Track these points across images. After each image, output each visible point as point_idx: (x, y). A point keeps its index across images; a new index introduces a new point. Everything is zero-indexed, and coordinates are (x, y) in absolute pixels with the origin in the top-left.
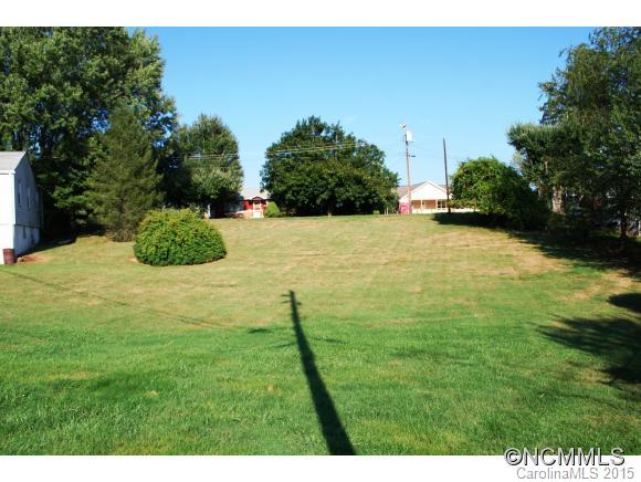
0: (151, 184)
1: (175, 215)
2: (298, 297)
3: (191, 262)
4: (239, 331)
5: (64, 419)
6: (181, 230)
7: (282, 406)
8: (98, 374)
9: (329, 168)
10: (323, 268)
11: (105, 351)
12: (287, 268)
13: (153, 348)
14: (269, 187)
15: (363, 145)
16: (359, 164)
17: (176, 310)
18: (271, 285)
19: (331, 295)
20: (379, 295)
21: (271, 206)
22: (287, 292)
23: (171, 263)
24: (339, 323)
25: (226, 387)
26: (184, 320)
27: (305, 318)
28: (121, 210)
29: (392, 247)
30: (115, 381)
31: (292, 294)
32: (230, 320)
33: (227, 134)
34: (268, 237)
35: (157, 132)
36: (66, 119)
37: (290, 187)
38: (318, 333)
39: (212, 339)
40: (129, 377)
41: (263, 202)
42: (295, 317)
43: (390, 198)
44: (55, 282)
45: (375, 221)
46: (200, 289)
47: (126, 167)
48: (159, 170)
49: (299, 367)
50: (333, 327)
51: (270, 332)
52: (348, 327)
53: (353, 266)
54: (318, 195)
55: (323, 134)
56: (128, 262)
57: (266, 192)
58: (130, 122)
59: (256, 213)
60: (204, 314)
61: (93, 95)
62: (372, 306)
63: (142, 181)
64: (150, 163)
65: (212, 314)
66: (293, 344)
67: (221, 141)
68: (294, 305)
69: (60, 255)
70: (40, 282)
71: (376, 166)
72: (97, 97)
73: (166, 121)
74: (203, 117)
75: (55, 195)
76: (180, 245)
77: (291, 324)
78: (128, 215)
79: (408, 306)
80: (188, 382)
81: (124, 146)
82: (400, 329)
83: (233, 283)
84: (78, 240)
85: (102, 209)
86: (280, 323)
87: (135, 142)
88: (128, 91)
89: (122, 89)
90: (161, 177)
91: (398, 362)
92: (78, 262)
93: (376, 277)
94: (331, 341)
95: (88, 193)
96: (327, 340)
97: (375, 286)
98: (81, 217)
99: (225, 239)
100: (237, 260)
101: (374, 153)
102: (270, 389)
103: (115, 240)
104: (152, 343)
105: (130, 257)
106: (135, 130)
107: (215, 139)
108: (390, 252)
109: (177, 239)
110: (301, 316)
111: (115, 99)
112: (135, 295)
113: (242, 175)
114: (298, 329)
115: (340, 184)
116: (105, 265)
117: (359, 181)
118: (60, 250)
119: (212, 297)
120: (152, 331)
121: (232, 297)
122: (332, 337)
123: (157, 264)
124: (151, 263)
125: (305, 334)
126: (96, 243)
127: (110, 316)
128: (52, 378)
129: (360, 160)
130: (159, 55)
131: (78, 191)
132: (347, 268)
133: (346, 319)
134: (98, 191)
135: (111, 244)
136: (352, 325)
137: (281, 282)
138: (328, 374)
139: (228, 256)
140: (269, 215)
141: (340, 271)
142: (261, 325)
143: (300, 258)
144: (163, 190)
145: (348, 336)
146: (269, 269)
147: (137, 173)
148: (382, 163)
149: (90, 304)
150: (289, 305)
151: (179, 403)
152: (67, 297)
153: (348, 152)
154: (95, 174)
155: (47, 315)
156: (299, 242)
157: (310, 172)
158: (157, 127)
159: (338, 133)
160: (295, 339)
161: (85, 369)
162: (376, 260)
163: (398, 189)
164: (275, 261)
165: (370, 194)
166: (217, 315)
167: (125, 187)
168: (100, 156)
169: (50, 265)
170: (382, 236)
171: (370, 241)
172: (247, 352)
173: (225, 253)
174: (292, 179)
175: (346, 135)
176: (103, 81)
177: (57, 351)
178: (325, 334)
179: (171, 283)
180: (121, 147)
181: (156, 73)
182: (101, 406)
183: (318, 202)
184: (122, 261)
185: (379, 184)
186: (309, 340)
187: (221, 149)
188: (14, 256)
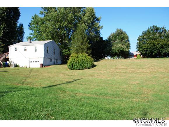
3: (79, 69)
9: (158, 42)
21: (138, 56)
23: (74, 69)
33: (125, 34)
54: (153, 52)
55: (159, 31)
64: (86, 42)
67: (122, 36)
74: (117, 29)
107: (121, 36)
147: (82, 44)
157: (150, 44)
159: (164, 30)
174: (144, 46)
183: (153, 54)
187: (123, 39)
188: (42, 65)
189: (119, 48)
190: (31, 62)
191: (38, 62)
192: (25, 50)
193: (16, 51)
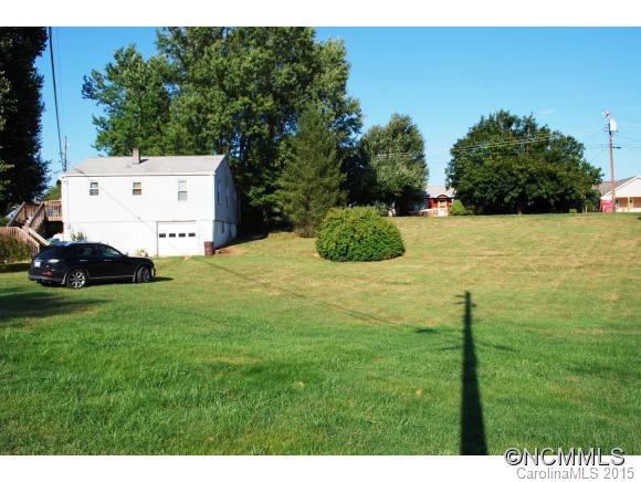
0: (335, 183)
1: (356, 212)
2: (474, 299)
3: (369, 259)
4: (405, 329)
5: (211, 400)
6: (360, 227)
7: (424, 413)
8: (255, 360)
9: (520, 164)
10: (505, 269)
11: (271, 339)
12: (466, 268)
13: (315, 340)
14: (454, 185)
15: (558, 138)
16: (554, 158)
17: (348, 305)
18: (448, 285)
19: (511, 299)
20: (566, 302)
21: (457, 204)
22: (462, 293)
23: (350, 259)
24: (513, 329)
25: (373, 386)
26: (353, 314)
27: (478, 321)
28: (308, 208)
29: (588, 249)
30: (267, 368)
31: (468, 295)
32: (399, 318)
33: (415, 133)
34: (449, 235)
35: (343, 134)
36: (259, 126)
37: (476, 185)
38: (489, 338)
39: (376, 336)
40: (282, 366)
41: (449, 200)
42: (468, 319)
43: (590, 196)
44: (244, 273)
45: (572, 220)
46: (375, 285)
47: (313, 167)
48: (343, 170)
49: (457, 373)
50: (507, 333)
51: (436, 332)
52: (524, 334)
53: (540, 268)
54: (507, 193)
55: (513, 127)
56: (310, 257)
57: (452, 190)
58: (316, 124)
59: (441, 211)
60: (375, 310)
61: (284, 102)
62: (557, 313)
63: (326, 180)
64: (334, 164)
65: (381, 310)
66: (457, 347)
67: (409, 140)
68: (469, 306)
69: (252, 249)
70: (232, 272)
71: (573, 161)
72: (287, 103)
73: (351, 122)
75: (250, 194)
76: (359, 242)
77: (462, 327)
78: (313, 212)
79: (599, 315)
80: (336, 377)
81: (311, 147)
82: (585, 341)
83: (407, 281)
84: (270, 235)
85: (290, 207)
86: (449, 324)
87: (320, 143)
88: (315, 95)
89: (310, 94)
90: (345, 175)
91: (575, 379)
92: (267, 255)
93: (565, 282)
94: (503, 348)
95: (278, 191)
96: (497, 347)
97: (561, 292)
98: (277, 214)
99: (403, 237)
100: (415, 258)
101: (571, 147)
102: (419, 393)
103: (302, 236)
104: (316, 335)
105: (313, 252)
106: (321, 131)
108: (584, 255)
109: (356, 236)
110: (474, 318)
111: (304, 103)
112: (312, 289)
113: (427, 174)
114: (468, 332)
115: (532, 180)
116: (289, 259)
117: (552, 177)
118: (253, 244)
119: (385, 293)
120: (320, 324)
121: (404, 295)
122: (502, 344)
123: (337, 260)
124: (331, 259)
125: (474, 338)
126: (285, 238)
127: (286, 307)
128: (215, 360)
129: (555, 153)
130: (345, 58)
131: (270, 190)
132: (533, 271)
133: (524, 325)
134: (287, 190)
135: (298, 239)
136: (529, 331)
137: (458, 282)
138: (488, 384)
139: (407, 254)
140: (454, 214)
141: (524, 273)
142: (429, 325)
143: (481, 258)
144: (347, 188)
145: (522, 343)
146: (446, 269)
147: (322, 173)
148: (581, 157)
149: (270, 294)
150: (463, 306)
151: (321, 397)
152: (252, 287)
153: (541, 146)
154: (285, 174)
155: (231, 302)
156: (483, 241)
157: (498, 168)
158: (343, 129)
159: (530, 125)
160: (461, 343)
161: (245, 355)
162: (567, 263)
163: (600, 186)
164: (454, 260)
165: (566, 190)
166: (387, 312)
167: (310, 186)
168: (290, 158)
169: (243, 257)
170: (577, 237)
171: (561, 242)
172: (405, 352)
173: (404, 251)
174: (479, 175)
175: (539, 127)
176: (292, 87)
177: (228, 336)
178: (497, 340)
179: (347, 278)
180: (308, 148)
181: (340, 77)
182: (248, 391)
183: (507, 200)
184: (305, 255)
185: (577, 180)
186: (477, 345)
187: (407, 147)
188: (213, 248)
189: (401, 180)
190: (162, 236)
191: (192, 235)
192: (137, 192)
193: (93, 197)
